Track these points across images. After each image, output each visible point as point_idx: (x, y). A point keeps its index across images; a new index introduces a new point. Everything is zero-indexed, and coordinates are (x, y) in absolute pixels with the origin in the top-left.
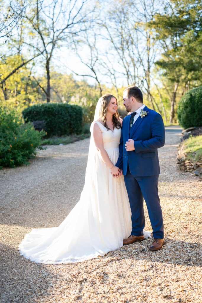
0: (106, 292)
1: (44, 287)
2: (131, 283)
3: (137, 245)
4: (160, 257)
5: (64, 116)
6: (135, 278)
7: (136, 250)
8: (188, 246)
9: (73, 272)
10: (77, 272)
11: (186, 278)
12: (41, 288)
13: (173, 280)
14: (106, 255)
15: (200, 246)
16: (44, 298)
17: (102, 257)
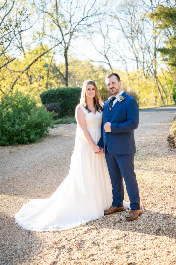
0: (79, 258)
1: (28, 252)
2: (103, 250)
3: (116, 215)
4: (134, 227)
5: (76, 98)
6: (108, 246)
7: (115, 220)
8: (161, 217)
9: (56, 239)
10: (59, 239)
11: (152, 247)
12: (25, 253)
13: (141, 248)
14: (87, 224)
15: (172, 217)
16: (25, 262)
17: (84, 226)
